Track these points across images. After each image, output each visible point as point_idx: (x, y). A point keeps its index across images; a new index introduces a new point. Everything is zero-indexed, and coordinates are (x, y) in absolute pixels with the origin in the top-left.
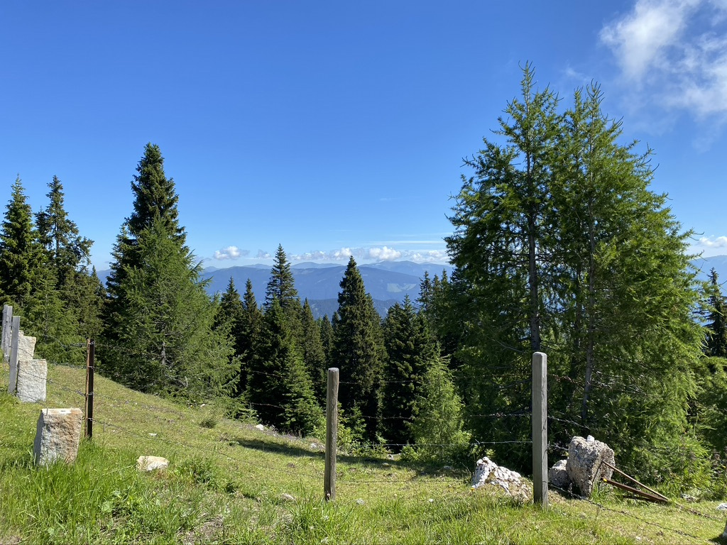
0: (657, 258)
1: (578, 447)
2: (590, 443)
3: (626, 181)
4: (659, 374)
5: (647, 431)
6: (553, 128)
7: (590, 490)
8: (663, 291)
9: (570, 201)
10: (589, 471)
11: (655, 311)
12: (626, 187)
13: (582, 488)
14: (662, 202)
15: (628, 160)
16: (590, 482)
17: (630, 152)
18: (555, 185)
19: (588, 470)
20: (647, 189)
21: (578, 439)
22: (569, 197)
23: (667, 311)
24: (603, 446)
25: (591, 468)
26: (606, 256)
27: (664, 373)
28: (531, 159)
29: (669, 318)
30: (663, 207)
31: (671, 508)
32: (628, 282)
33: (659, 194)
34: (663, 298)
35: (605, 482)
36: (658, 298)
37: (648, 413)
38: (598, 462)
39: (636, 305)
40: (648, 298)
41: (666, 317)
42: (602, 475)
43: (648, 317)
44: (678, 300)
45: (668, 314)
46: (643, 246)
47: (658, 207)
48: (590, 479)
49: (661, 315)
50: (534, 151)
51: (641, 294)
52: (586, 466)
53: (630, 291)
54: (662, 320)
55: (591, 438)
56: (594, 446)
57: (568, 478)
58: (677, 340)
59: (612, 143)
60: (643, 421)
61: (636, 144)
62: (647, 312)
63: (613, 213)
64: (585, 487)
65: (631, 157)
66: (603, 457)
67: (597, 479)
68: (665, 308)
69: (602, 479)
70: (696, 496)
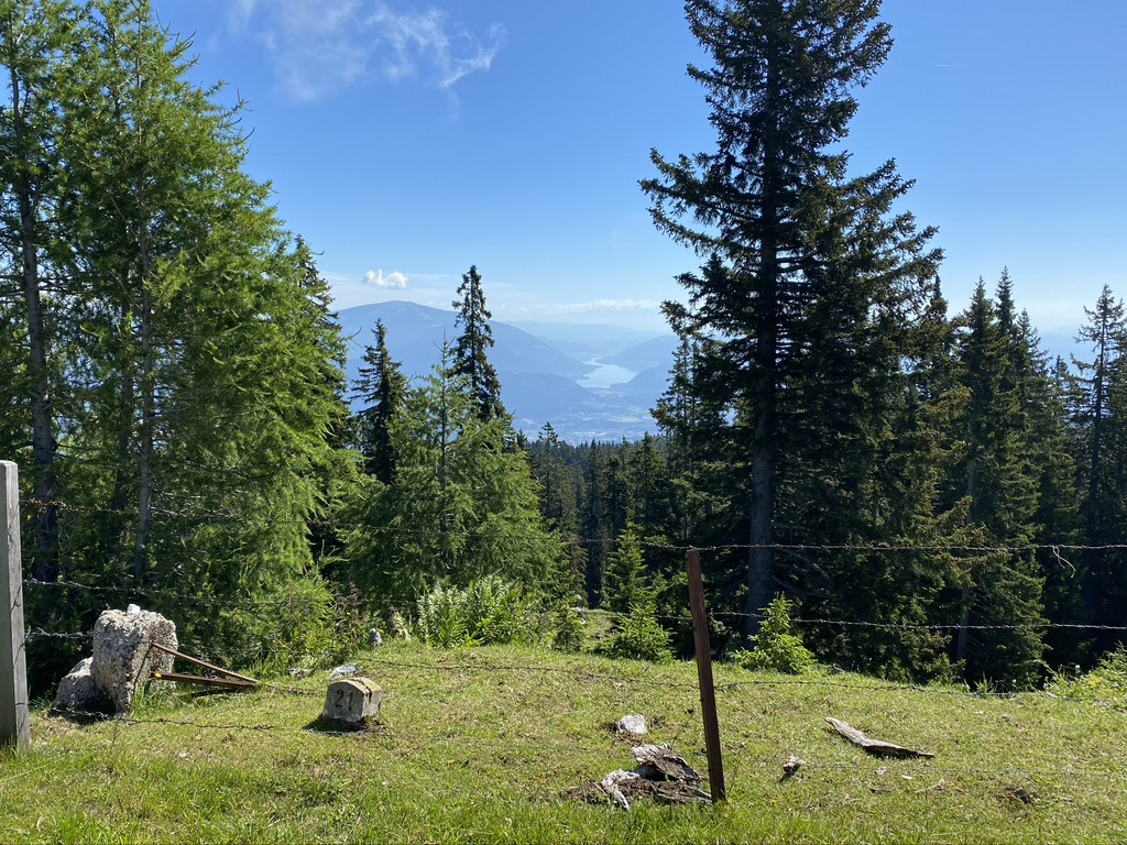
0: (252, 290)
1: (109, 628)
2: (131, 618)
3: (202, 150)
4: (262, 486)
5: (243, 580)
6: (65, 29)
7: (129, 699)
8: (264, 345)
9: (99, 177)
10: (127, 666)
11: (252, 380)
12: (200, 163)
13: (117, 698)
14: (263, 195)
15: (207, 114)
16: (129, 685)
17: (211, 100)
18: (71, 143)
19: (125, 665)
20: (241, 169)
21: (111, 616)
22: (97, 169)
23: (270, 379)
24: (154, 617)
25: (130, 660)
26: (165, 284)
27: (271, 483)
28: (20, 84)
29: (273, 392)
30: (267, 203)
31: (259, 694)
32: (206, 331)
33: (260, 181)
34: (264, 357)
35: (158, 679)
36: (256, 358)
37: (245, 552)
38: (143, 648)
39: (220, 371)
40: (238, 359)
41: (268, 390)
42: (154, 668)
43: (240, 391)
44: (286, 360)
45: (272, 384)
46: (229, 269)
47: (257, 203)
48: (129, 679)
49: (261, 386)
50: (26, 67)
51: (227, 350)
52: (121, 659)
53: (210, 348)
54: (262, 394)
55: (134, 609)
56: (137, 621)
57: (95, 688)
58: (285, 426)
59: (180, 79)
60: (236, 565)
61: (222, 88)
62: (238, 383)
63: (179, 206)
64: (120, 695)
65: (212, 109)
66: (152, 637)
67: (144, 678)
68: (268, 374)
69: (152, 675)
70: (309, 667)
